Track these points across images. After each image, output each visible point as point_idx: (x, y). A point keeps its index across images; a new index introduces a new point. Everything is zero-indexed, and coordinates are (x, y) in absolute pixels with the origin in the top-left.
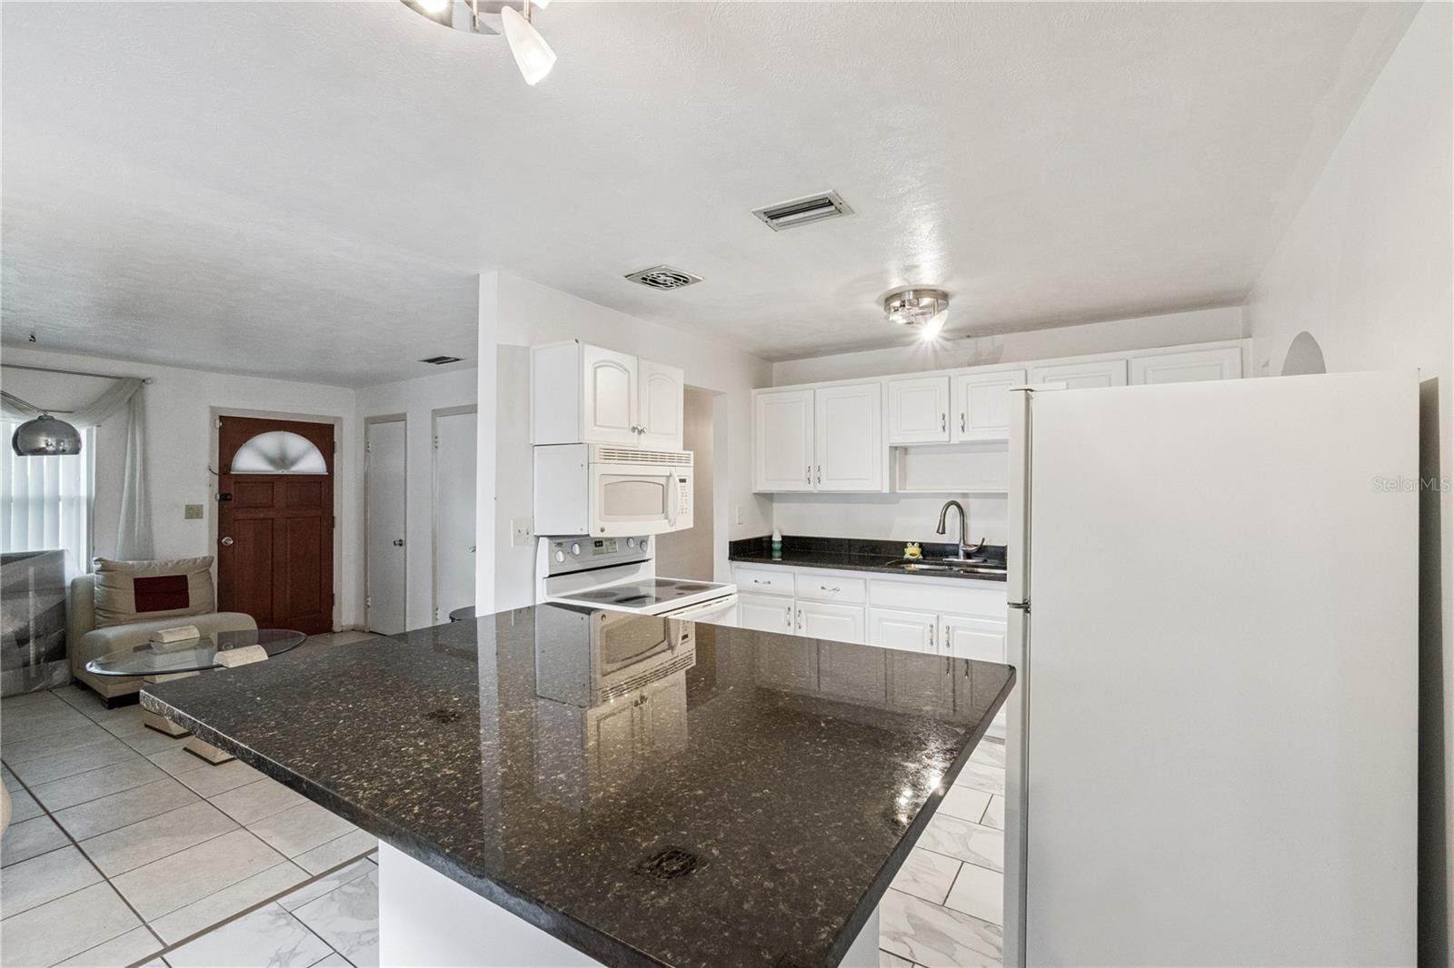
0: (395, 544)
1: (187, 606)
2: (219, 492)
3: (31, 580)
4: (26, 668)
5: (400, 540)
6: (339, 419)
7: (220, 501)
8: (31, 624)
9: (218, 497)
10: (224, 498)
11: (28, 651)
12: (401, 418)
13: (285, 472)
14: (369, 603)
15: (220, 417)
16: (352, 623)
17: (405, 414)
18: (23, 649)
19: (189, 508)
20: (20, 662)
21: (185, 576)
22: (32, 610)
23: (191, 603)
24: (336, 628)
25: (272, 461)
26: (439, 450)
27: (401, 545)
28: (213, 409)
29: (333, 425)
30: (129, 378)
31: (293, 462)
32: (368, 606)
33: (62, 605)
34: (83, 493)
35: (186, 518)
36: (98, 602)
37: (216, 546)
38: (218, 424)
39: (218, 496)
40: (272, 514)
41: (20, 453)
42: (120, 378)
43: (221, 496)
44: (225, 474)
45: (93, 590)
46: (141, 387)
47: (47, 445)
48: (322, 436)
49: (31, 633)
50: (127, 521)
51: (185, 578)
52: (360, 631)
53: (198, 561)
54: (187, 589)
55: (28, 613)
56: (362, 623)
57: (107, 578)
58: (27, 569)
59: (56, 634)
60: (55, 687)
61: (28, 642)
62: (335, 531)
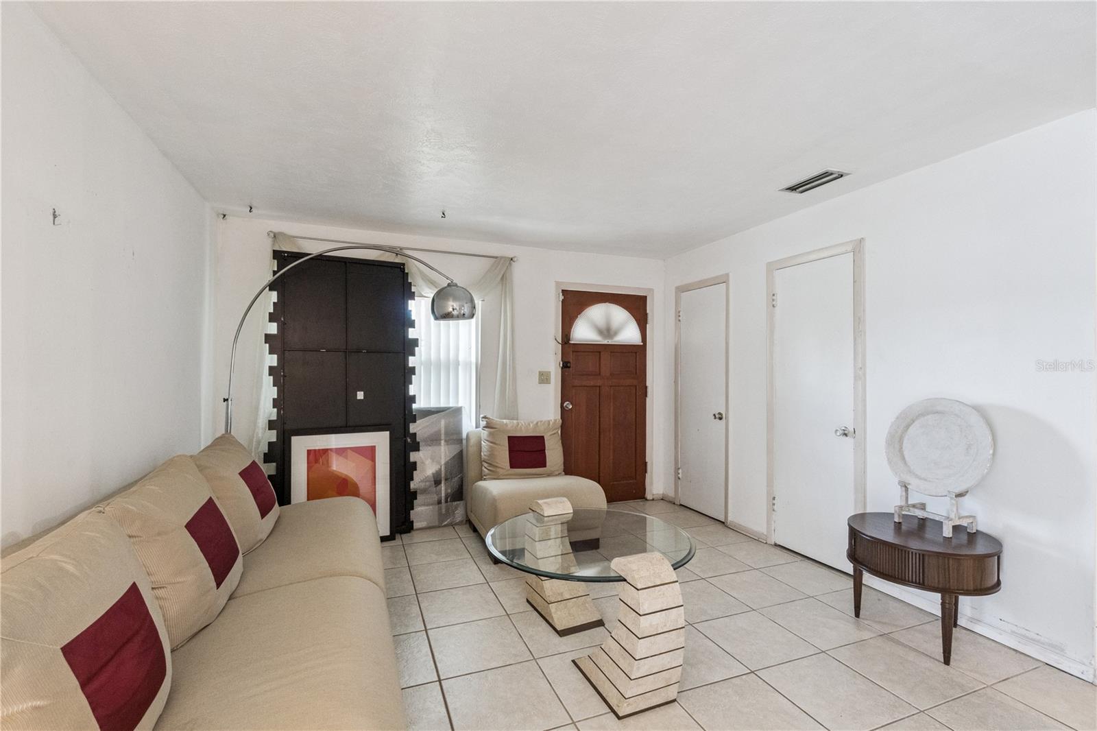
0: (715, 418)
1: (545, 467)
2: (562, 360)
3: (443, 432)
4: (440, 505)
5: (720, 414)
6: (651, 290)
7: (562, 368)
8: (443, 469)
9: (561, 365)
10: (565, 366)
11: (441, 489)
12: (724, 280)
13: (610, 342)
14: (680, 476)
15: (563, 290)
16: (661, 492)
17: (727, 275)
18: (438, 488)
19: (541, 374)
20: (436, 498)
21: (543, 437)
22: (443, 457)
23: (547, 464)
24: (649, 496)
25: (600, 332)
26: (776, 308)
27: (721, 419)
28: (557, 283)
29: (646, 297)
30: (502, 257)
31: (616, 333)
32: (679, 478)
33: (461, 453)
34: (473, 360)
35: (540, 383)
36: (485, 455)
37: (560, 409)
38: (561, 298)
39: (561, 363)
40: (599, 383)
41: (436, 318)
42: (496, 257)
43: (563, 365)
44: (565, 343)
45: (481, 444)
46: (510, 264)
47: (453, 309)
48: (636, 306)
49: (443, 475)
50: (501, 384)
51: (542, 438)
52: (670, 502)
53: (551, 423)
54: (544, 450)
55: (441, 458)
56: (671, 494)
57: (491, 434)
58: (440, 421)
59: (456, 479)
60: (456, 524)
61: (440, 483)
62: (648, 399)
